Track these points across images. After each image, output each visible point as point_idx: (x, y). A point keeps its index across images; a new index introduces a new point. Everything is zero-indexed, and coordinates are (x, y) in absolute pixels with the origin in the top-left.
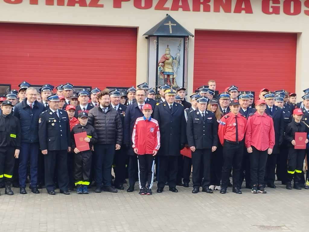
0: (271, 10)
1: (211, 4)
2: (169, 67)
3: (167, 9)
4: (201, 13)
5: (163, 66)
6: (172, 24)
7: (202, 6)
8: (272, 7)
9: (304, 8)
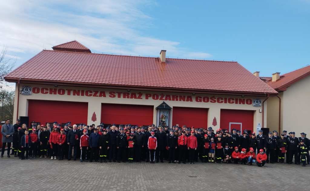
0: (199, 100)
1: (179, 98)
2: (164, 119)
3: (164, 100)
4: (175, 101)
5: (162, 119)
7: (175, 99)
8: (199, 99)
9: (210, 100)
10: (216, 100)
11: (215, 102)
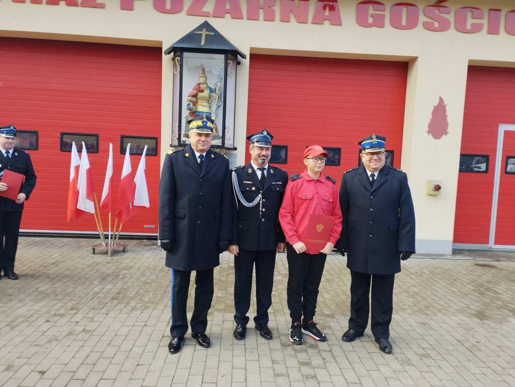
0: (370, 20)
1: (277, 9)
2: (203, 104)
3: (207, 15)
4: (261, 24)
6: (208, 33)
7: (261, 12)
8: (372, 16)
9: (422, 19)
10: (451, 18)
11: (444, 27)
